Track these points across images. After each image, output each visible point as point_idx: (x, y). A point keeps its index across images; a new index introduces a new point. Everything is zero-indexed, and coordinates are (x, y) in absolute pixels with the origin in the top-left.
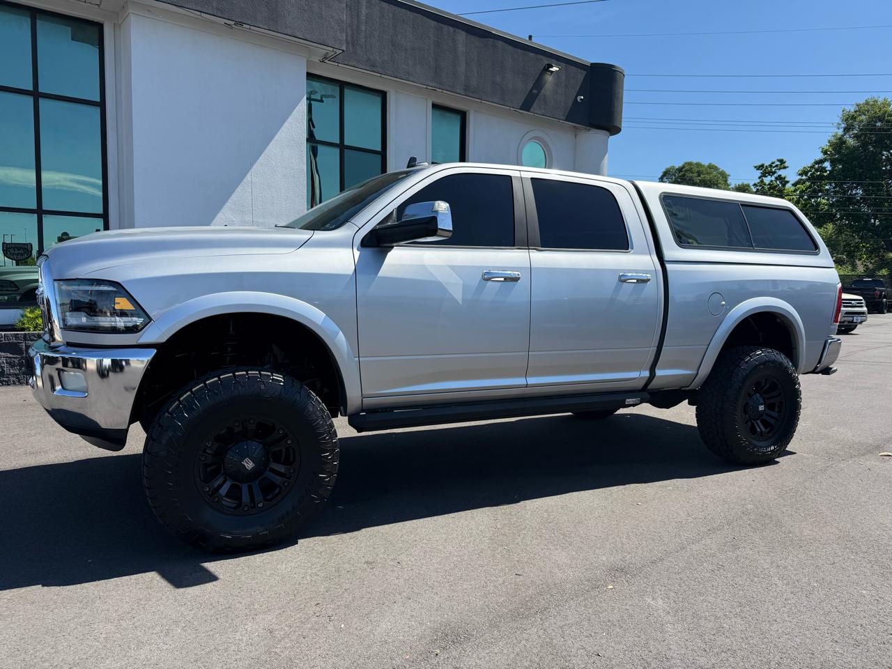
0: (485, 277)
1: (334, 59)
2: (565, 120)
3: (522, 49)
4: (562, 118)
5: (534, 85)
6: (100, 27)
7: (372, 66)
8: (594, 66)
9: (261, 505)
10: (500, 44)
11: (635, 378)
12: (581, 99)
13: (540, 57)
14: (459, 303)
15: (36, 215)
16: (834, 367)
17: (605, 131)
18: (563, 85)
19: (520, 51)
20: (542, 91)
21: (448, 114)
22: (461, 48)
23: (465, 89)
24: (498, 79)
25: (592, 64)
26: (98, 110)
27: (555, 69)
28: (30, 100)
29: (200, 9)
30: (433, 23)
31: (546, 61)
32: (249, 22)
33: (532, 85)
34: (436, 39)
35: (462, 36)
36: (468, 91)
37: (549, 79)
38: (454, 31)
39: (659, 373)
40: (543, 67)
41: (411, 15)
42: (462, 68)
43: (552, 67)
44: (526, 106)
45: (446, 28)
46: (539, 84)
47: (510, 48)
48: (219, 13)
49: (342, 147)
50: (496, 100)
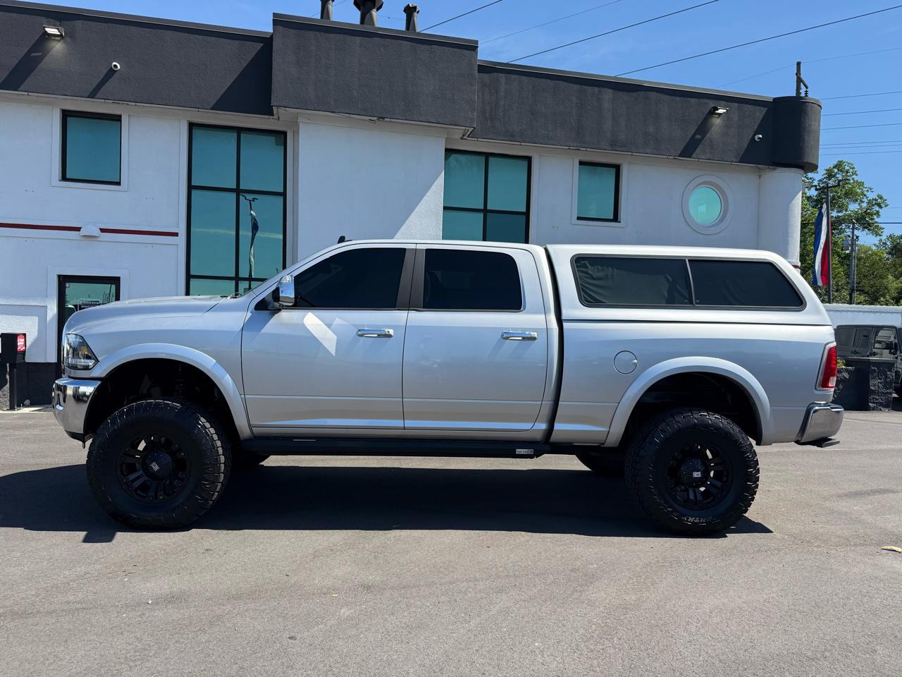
0: (360, 333)
1: (472, 135)
2: (739, 162)
3: (680, 96)
4: (735, 160)
5: (697, 130)
6: (285, 134)
7: (511, 137)
8: (777, 101)
9: (161, 498)
10: (653, 95)
11: (527, 430)
12: (759, 138)
13: (705, 101)
14: (331, 355)
15: (234, 281)
16: (835, 437)
17: (794, 169)
18: (734, 125)
19: (678, 98)
20: (708, 135)
21: (599, 169)
22: (606, 105)
23: (611, 144)
24: (651, 129)
25: (774, 99)
26: (281, 199)
27: (721, 111)
28: (233, 195)
29: (347, 111)
30: (576, 87)
31: (712, 104)
32: (389, 116)
33: (694, 131)
34: (578, 101)
35: (608, 94)
36: (615, 145)
37: (717, 121)
38: (600, 91)
39: (557, 426)
40: (708, 111)
41: (551, 83)
42: (608, 125)
43: (718, 109)
44: (688, 151)
45: (589, 89)
46: (703, 128)
47: (667, 98)
48: (365, 112)
49: (485, 211)
50: (648, 151)
